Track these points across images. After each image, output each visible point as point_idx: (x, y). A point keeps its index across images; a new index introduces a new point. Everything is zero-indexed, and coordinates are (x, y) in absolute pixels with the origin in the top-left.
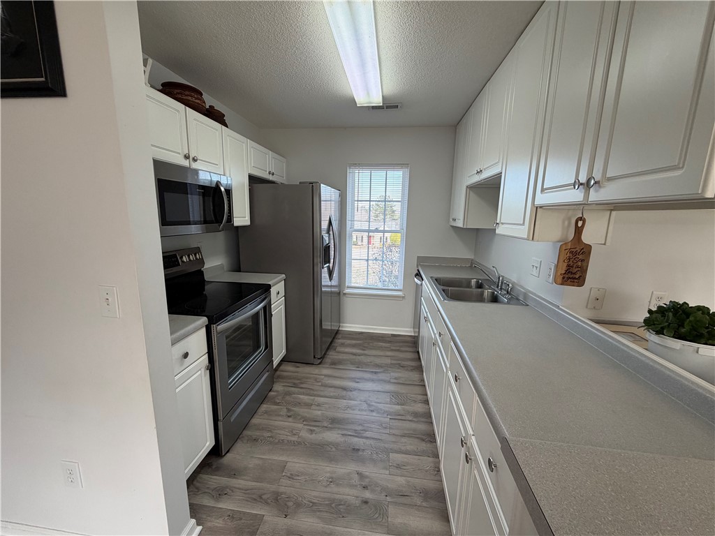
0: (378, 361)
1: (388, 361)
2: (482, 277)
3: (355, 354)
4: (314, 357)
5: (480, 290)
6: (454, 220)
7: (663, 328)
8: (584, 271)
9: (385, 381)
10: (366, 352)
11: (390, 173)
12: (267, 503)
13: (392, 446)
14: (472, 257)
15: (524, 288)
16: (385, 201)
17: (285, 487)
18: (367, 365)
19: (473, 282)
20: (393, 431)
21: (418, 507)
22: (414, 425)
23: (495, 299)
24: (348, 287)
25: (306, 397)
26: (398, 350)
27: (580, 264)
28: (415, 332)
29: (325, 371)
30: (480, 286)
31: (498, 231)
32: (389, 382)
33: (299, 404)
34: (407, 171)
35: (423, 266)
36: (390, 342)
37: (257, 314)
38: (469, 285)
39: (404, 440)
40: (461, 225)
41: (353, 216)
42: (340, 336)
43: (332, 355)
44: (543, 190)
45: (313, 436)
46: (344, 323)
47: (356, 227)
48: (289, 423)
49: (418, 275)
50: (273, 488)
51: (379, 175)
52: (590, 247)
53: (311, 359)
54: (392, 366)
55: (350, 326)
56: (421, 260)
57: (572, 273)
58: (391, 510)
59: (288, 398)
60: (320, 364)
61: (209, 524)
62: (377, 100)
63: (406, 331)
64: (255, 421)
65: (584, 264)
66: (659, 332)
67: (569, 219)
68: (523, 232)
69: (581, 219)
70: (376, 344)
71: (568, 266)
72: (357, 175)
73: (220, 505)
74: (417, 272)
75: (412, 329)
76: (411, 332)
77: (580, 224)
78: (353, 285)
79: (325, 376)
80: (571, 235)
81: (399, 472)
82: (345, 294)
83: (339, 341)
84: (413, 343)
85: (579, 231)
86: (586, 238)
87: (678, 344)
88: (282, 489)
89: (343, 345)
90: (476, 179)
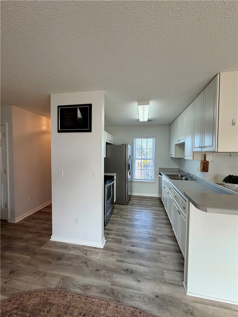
0: (148, 204)
1: (151, 204)
2: (182, 174)
3: (139, 202)
4: (125, 202)
5: (182, 177)
6: (172, 155)
7: (227, 181)
8: (208, 168)
9: (151, 210)
10: (143, 202)
11: (148, 139)
12: (122, 237)
13: (156, 226)
14: (179, 168)
15: (195, 176)
16: (147, 149)
17: (126, 233)
18: (144, 205)
19: (179, 176)
20: (156, 222)
21: (167, 239)
22: (163, 221)
23: (186, 179)
24: (134, 179)
25: (126, 213)
26: (154, 201)
27: (206, 166)
28: (159, 196)
29: (129, 207)
30: (181, 176)
31: (185, 158)
32: (152, 210)
33: (124, 215)
34: (154, 139)
35: (161, 171)
36: (150, 199)
37: (111, 185)
38: (178, 176)
39: (159, 224)
40: (174, 157)
41: (136, 154)
42: (132, 197)
43: (130, 202)
44: (194, 148)
45: (131, 223)
46: (133, 192)
47: (137, 158)
48: (122, 219)
49: (160, 174)
50: (123, 233)
51: (144, 140)
52: (208, 162)
53: (124, 203)
54: (152, 206)
55: (135, 194)
56: (160, 169)
57: (204, 169)
58: (158, 239)
59: (119, 213)
60: (127, 204)
61: (108, 240)
62: (146, 120)
63: (156, 195)
64: (111, 219)
65: (207, 166)
66: (226, 182)
67: (203, 155)
68: (191, 158)
69: (205, 155)
70: (145, 199)
71: (203, 167)
72: (137, 141)
73: (109, 236)
74: (159, 173)
75: (158, 195)
76: (157, 195)
77: (205, 156)
78: (136, 178)
79: (130, 208)
80: (203, 159)
81: (159, 231)
82: (133, 181)
83: (132, 198)
84: (160, 199)
85: (205, 158)
86: (207, 159)
87: (230, 185)
88: (125, 234)
89: (133, 199)
90: (178, 143)
